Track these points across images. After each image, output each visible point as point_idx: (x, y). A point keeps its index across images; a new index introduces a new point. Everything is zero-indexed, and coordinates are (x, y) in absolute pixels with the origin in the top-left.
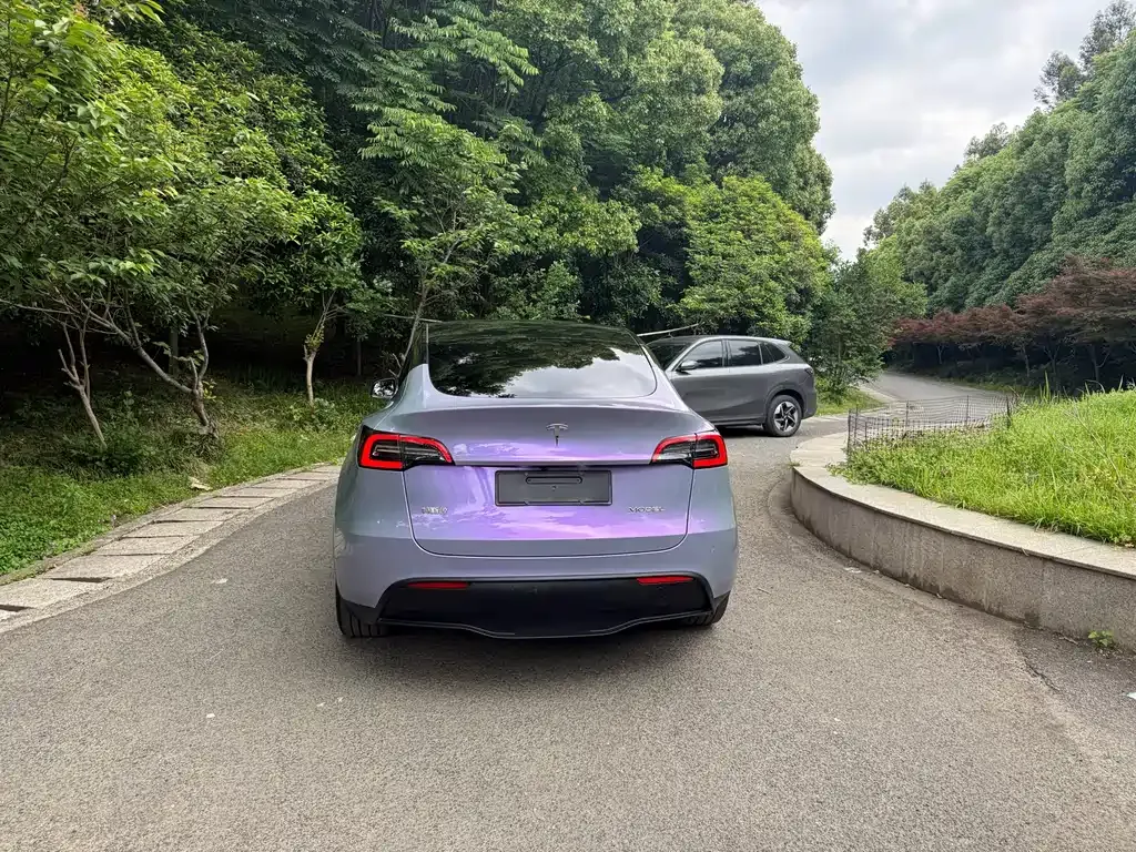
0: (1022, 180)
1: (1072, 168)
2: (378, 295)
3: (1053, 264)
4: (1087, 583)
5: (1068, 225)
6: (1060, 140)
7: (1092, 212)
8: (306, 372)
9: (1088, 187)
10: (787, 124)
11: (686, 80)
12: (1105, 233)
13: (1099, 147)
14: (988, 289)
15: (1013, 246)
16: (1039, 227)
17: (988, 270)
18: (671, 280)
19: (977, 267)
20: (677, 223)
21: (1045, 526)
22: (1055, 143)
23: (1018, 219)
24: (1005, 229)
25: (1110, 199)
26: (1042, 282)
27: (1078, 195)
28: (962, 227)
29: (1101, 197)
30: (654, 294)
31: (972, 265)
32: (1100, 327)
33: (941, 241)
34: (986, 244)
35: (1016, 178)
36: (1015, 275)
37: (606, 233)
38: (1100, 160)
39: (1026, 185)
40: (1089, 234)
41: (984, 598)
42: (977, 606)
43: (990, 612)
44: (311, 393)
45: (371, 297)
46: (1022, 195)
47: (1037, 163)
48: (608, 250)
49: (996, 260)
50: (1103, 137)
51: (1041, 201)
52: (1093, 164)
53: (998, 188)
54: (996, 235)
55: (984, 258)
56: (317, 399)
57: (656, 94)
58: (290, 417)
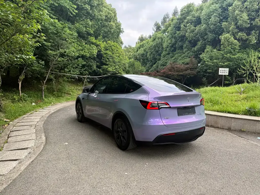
0: (155, 47)
1: (165, 45)
2: (41, 65)
3: (163, 64)
4: (240, 121)
5: (164, 56)
6: (161, 39)
7: (169, 54)
8: (19, 86)
9: (168, 49)
10: (118, 30)
11: (108, 18)
12: (172, 58)
13: (169, 41)
14: (148, 68)
15: (153, 60)
16: (158, 56)
17: (148, 64)
18: (98, 64)
19: (145, 63)
20: (100, 50)
21: (225, 112)
22: (160, 40)
23: (154, 54)
24: (152, 56)
25: (171, 51)
26: (161, 67)
27: (166, 50)
28: (143, 55)
29: (170, 51)
30: (95, 67)
31: (144, 63)
32: (176, 76)
33: (137, 58)
34: (147, 59)
35: (153, 46)
36: (154, 65)
37: (91, 52)
38: (170, 44)
39: (155, 48)
40: (168, 58)
41: (219, 126)
42: (218, 128)
43: (221, 128)
44: (21, 92)
45: (38, 66)
46: (155, 50)
47: (157, 43)
48: (91, 56)
49: (149, 62)
50: (170, 39)
51: (158, 51)
52: (168, 44)
53: (150, 48)
54: (149, 57)
55: (147, 62)
56: (22, 94)
57: (102, 21)
58: (14, 99)
